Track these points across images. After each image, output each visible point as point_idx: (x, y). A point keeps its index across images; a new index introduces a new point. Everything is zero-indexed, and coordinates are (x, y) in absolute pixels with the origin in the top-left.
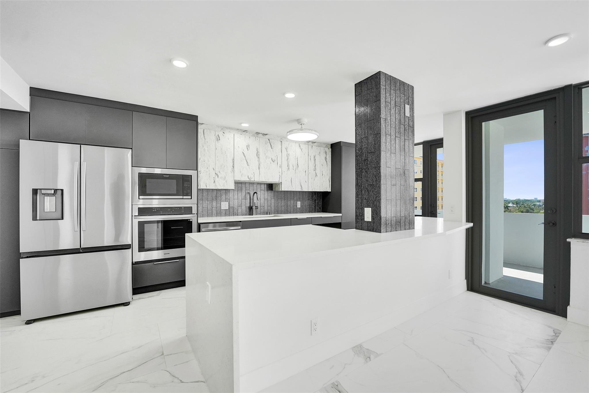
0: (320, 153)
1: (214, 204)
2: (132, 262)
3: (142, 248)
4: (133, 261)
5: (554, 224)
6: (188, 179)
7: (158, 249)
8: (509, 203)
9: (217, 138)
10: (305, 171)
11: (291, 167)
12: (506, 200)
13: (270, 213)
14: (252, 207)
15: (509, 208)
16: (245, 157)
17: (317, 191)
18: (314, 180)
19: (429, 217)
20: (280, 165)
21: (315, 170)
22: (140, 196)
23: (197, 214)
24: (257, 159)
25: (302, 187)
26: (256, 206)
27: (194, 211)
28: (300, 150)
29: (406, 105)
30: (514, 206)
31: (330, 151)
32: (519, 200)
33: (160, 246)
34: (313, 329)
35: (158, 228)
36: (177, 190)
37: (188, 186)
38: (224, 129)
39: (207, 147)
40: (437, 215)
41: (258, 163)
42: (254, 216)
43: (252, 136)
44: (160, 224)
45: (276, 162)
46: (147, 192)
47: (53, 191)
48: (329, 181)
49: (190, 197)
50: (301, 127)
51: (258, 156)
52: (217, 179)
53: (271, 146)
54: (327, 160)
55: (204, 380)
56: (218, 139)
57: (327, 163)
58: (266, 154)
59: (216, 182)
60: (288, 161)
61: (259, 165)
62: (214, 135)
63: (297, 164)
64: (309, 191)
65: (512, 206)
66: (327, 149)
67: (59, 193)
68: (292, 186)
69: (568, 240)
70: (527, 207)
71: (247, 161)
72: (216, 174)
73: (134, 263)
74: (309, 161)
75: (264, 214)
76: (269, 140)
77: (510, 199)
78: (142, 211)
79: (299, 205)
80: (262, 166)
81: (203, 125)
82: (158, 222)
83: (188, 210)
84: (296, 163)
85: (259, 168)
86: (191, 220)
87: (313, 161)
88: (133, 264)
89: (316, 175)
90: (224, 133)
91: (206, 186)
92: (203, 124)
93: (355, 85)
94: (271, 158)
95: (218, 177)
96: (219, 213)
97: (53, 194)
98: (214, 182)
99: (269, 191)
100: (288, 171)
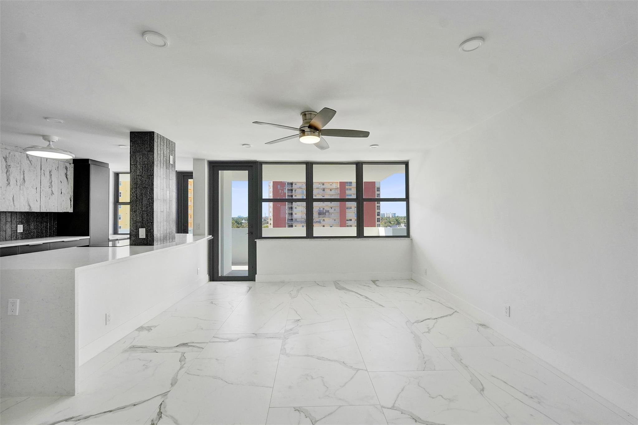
0: (58, 168)
5: (252, 233)
8: (243, 220)
10: (35, 188)
11: (12, 181)
12: (241, 217)
15: (242, 224)
17: (54, 212)
18: (50, 198)
19: (182, 233)
21: (51, 186)
25: (30, 207)
29: (170, 156)
30: (246, 222)
31: (72, 167)
40: (188, 232)
48: (71, 201)
50: (48, 144)
54: (69, 177)
57: (68, 180)
60: (7, 174)
63: (24, 179)
64: (41, 211)
65: (244, 222)
66: (68, 165)
68: (15, 206)
69: (255, 240)
74: (43, 177)
79: (20, 228)
84: (22, 177)
87: (48, 177)
89: (52, 193)
100: (8, 187)
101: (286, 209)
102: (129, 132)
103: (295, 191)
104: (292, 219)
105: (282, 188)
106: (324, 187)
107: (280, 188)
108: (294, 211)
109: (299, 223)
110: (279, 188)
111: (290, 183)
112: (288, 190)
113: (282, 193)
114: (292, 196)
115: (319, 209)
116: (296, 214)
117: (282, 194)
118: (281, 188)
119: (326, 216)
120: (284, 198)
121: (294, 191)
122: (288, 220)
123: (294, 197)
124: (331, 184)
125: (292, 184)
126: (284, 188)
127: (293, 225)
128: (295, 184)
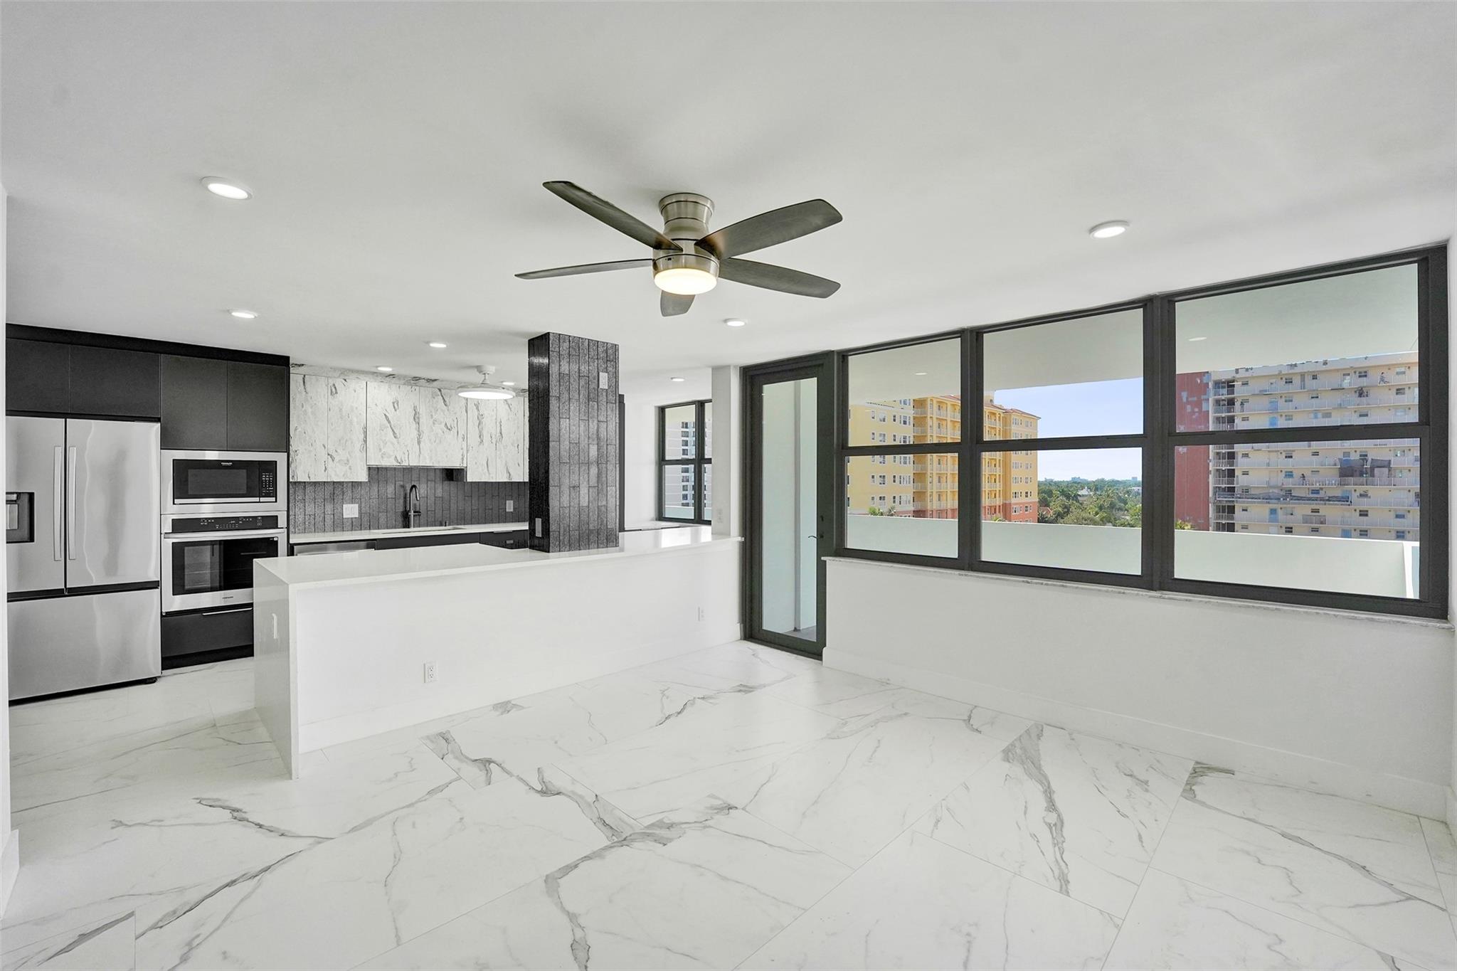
1: (329, 508)
2: (161, 612)
3: (179, 589)
4: (163, 611)
5: (822, 536)
6: (271, 467)
7: (212, 589)
9: (331, 390)
10: (516, 445)
11: (486, 438)
13: (446, 523)
14: (407, 514)
15: (1079, 498)
16: (389, 422)
20: (463, 435)
22: (175, 500)
23: (288, 528)
24: (414, 426)
25: (510, 475)
26: (418, 510)
27: (282, 522)
28: (507, 406)
29: (598, 373)
30: (1091, 493)
32: (1103, 480)
33: (218, 585)
34: (427, 675)
35: (213, 555)
36: (248, 487)
37: (270, 480)
38: (345, 373)
39: (311, 408)
41: (416, 432)
42: (412, 529)
43: (404, 384)
44: (217, 547)
45: (455, 431)
46: (190, 492)
47: (15, 495)
49: (273, 499)
50: (483, 379)
51: (417, 420)
52: (330, 464)
53: (444, 400)
55: (271, 740)
56: (334, 391)
58: (434, 417)
59: (329, 469)
60: (480, 427)
61: (420, 435)
62: (324, 386)
63: (501, 433)
65: (1087, 493)
67: (25, 499)
68: (489, 474)
70: (1112, 497)
71: (393, 430)
72: (329, 455)
73: (164, 614)
75: (435, 526)
76: (440, 390)
77: (1086, 478)
78: (180, 525)
79: (510, 505)
80: (425, 438)
81: (303, 367)
82: (212, 543)
83: (271, 522)
84: (498, 431)
85: (419, 443)
86: (275, 539)
87: (485, 433)
88: (162, 616)
90: (345, 380)
91: (309, 478)
92: (303, 365)
93: (529, 341)
94: (444, 424)
95: (333, 460)
96: (339, 524)
97: (15, 501)
98: (326, 469)
99: (446, 482)
100: (481, 446)
101: (1211, 457)
102: (527, 340)
103: (1242, 404)
104: (1232, 490)
105: (1195, 399)
106: (1364, 382)
107: (1187, 398)
108: (1240, 464)
109: (1255, 502)
110: (1185, 400)
111: (1224, 383)
112: (1218, 402)
113: (1193, 412)
114: (1231, 420)
115: (1341, 456)
116: (1245, 473)
117: (1194, 417)
118: (1190, 399)
119: (1376, 479)
120: (1201, 428)
121: (1237, 404)
122: (1215, 493)
123: (1240, 425)
124: (1403, 370)
125: (1230, 385)
126: (1203, 397)
127: (1234, 506)
128: (1245, 384)
